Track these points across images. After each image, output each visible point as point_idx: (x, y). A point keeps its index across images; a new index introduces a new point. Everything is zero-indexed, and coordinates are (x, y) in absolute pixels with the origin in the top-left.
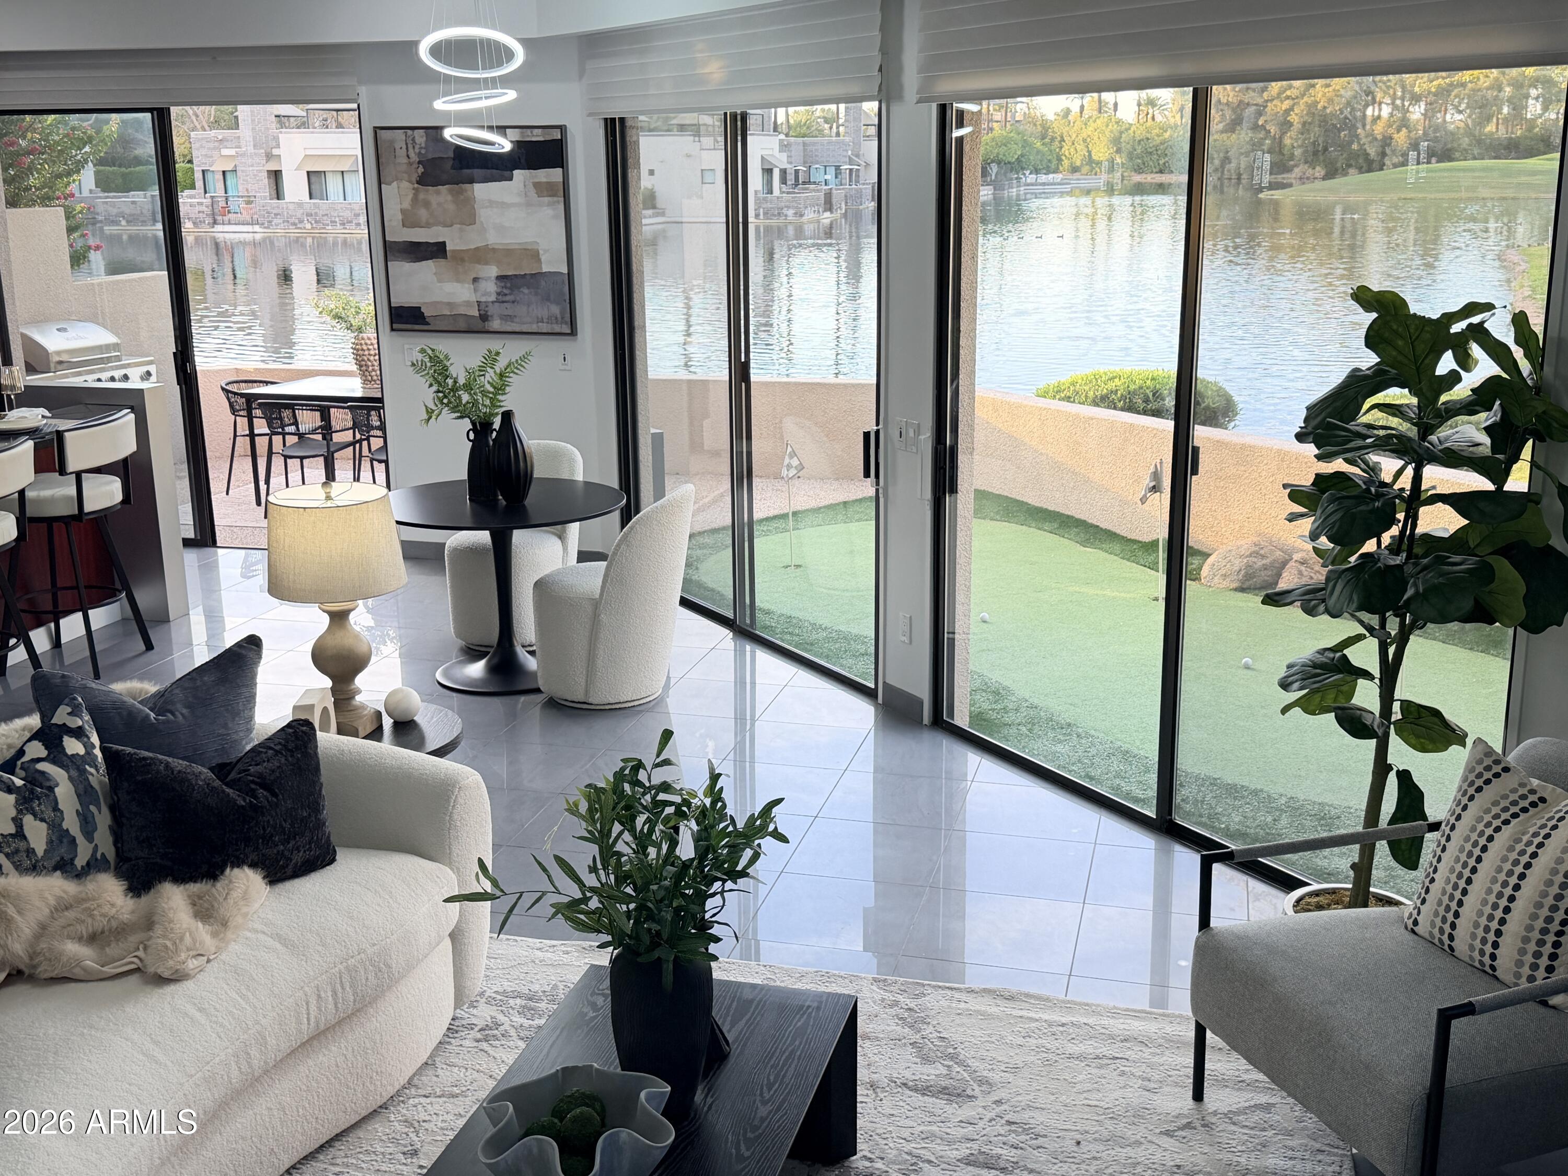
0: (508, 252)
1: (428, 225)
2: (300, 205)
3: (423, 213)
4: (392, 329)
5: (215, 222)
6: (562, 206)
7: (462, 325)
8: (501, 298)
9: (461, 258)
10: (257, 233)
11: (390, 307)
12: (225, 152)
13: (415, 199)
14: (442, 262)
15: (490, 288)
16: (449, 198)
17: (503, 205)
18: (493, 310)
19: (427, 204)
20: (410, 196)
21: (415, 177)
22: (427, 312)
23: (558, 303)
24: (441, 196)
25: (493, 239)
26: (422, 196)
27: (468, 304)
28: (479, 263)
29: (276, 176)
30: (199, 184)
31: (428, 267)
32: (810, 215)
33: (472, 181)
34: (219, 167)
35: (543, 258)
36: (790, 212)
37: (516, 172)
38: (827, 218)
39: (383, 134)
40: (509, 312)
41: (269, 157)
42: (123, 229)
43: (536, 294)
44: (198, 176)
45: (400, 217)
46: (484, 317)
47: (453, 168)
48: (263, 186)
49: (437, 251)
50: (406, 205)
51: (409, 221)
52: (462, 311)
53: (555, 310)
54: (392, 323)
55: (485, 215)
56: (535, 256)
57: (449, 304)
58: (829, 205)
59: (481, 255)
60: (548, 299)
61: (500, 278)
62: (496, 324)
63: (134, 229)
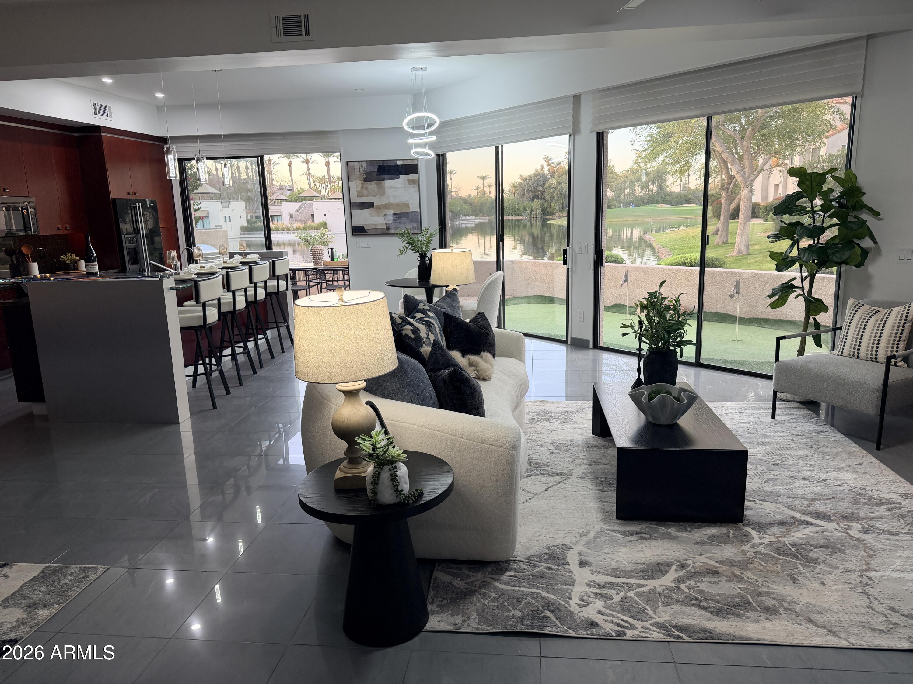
0: (397, 205)
1: (367, 196)
3: (365, 192)
4: (353, 235)
6: (418, 188)
7: (379, 232)
8: (394, 222)
9: (379, 208)
11: (352, 227)
13: (362, 187)
14: (372, 209)
15: (390, 219)
16: (375, 186)
17: (396, 188)
18: (391, 226)
19: (367, 189)
20: (361, 186)
21: (362, 179)
22: (366, 228)
23: (416, 222)
24: (372, 186)
25: (392, 200)
26: (365, 186)
27: (382, 224)
28: (386, 209)
31: (367, 211)
33: (384, 180)
35: (410, 207)
37: (400, 176)
39: (350, 164)
40: (398, 226)
43: (408, 220)
45: (356, 193)
46: (388, 229)
47: (377, 175)
49: (370, 205)
50: (359, 189)
51: (360, 195)
52: (380, 227)
53: (415, 225)
54: (352, 232)
55: (388, 191)
56: (407, 206)
57: (375, 225)
59: (386, 206)
60: (412, 221)
61: (394, 214)
62: (392, 231)
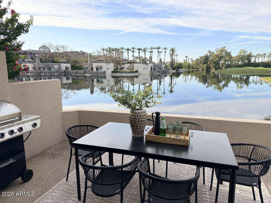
2: (95, 72)
5: (85, 74)
10: (90, 75)
12: (86, 65)
29: (92, 68)
30: (83, 69)
32: (157, 73)
34: (85, 67)
36: (154, 73)
38: (158, 74)
41: (92, 66)
42: (73, 74)
44: (83, 68)
48: (90, 70)
58: (159, 72)
63: (75, 74)
